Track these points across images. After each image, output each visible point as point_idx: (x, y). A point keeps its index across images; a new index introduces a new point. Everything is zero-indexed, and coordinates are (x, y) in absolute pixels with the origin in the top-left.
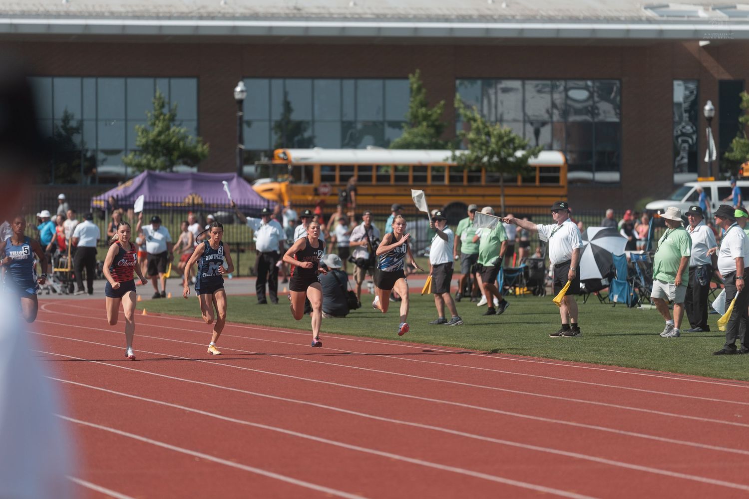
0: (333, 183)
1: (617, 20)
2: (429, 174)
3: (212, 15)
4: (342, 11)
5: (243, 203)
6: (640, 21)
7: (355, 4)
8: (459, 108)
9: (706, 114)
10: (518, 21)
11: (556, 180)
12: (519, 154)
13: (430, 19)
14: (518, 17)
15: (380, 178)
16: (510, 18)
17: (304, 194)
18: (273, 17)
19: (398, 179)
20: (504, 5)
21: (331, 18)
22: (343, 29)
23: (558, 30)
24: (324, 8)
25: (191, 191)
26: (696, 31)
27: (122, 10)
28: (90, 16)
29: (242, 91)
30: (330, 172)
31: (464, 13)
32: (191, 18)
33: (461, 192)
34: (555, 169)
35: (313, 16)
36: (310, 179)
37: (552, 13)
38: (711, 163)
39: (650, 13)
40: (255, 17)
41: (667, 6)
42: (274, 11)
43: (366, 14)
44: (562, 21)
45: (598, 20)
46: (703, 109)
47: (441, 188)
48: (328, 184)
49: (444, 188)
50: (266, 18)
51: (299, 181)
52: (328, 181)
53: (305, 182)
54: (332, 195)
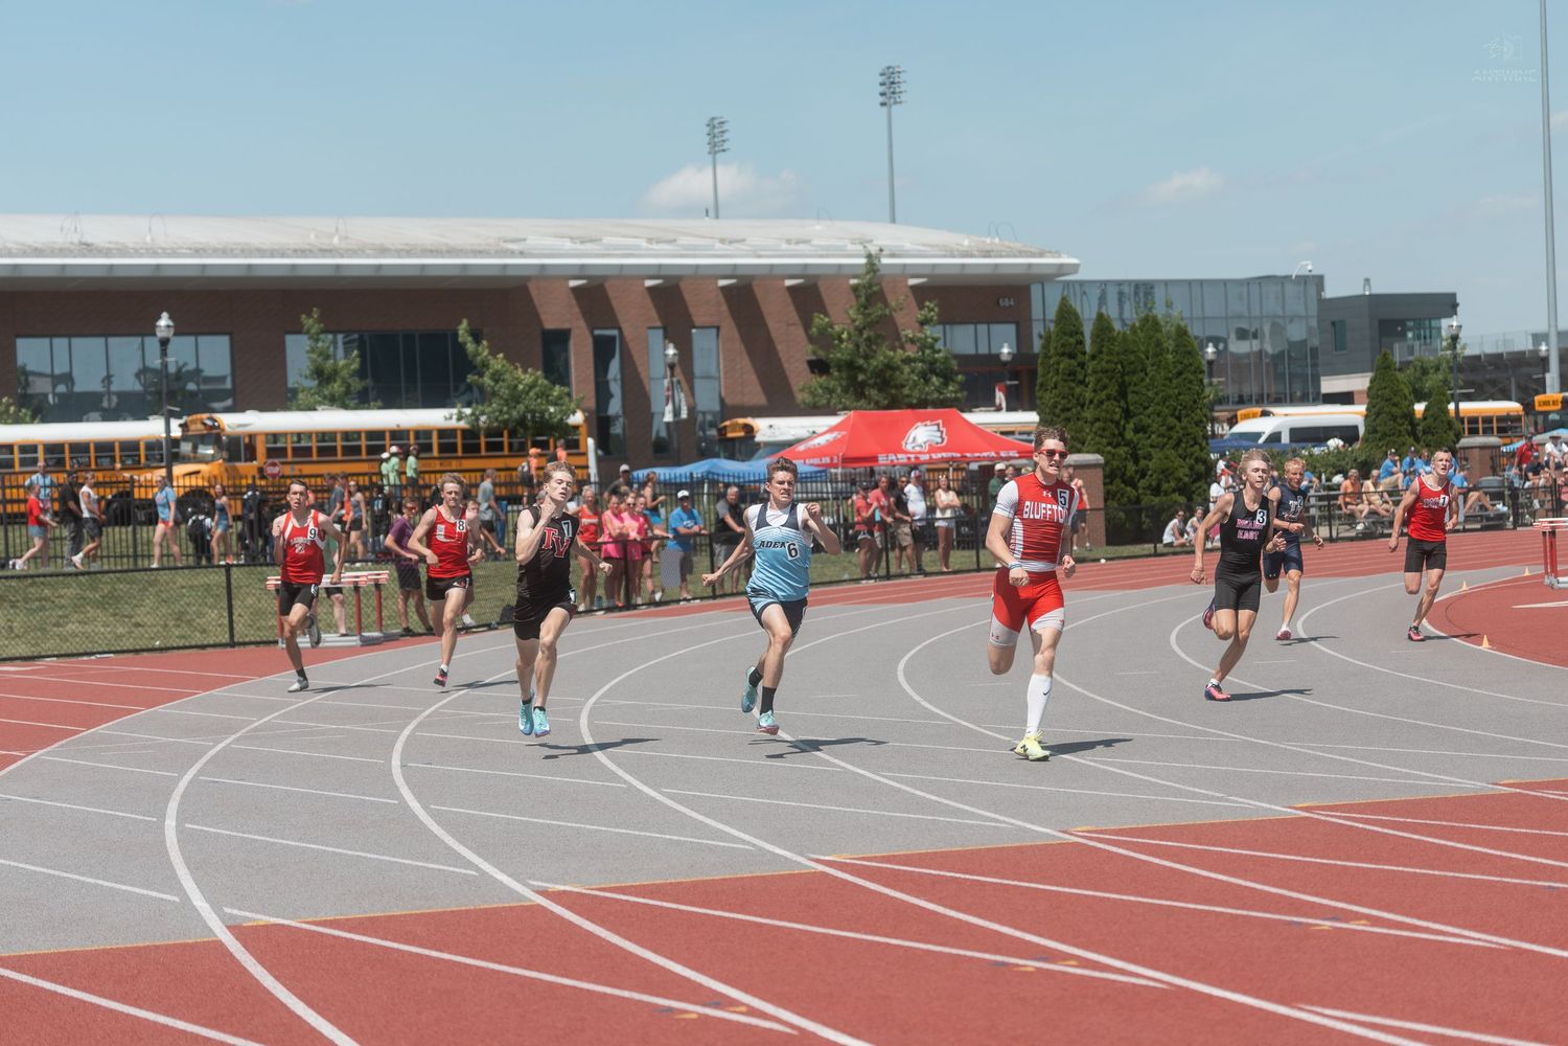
0: (284, 460)
1: (485, 253)
7: (153, 239)
8: (465, 344)
10: (371, 257)
13: (261, 252)
21: (137, 253)
23: (423, 266)
24: (117, 242)
33: (455, 464)
35: (114, 252)
36: (251, 454)
40: (38, 253)
44: (421, 255)
47: (427, 461)
48: (276, 461)
49: (432, 461)
50: (53, 253)
51: (239, 460)
52: (278, 457)
53: (246, 461)
54: (283, 477)
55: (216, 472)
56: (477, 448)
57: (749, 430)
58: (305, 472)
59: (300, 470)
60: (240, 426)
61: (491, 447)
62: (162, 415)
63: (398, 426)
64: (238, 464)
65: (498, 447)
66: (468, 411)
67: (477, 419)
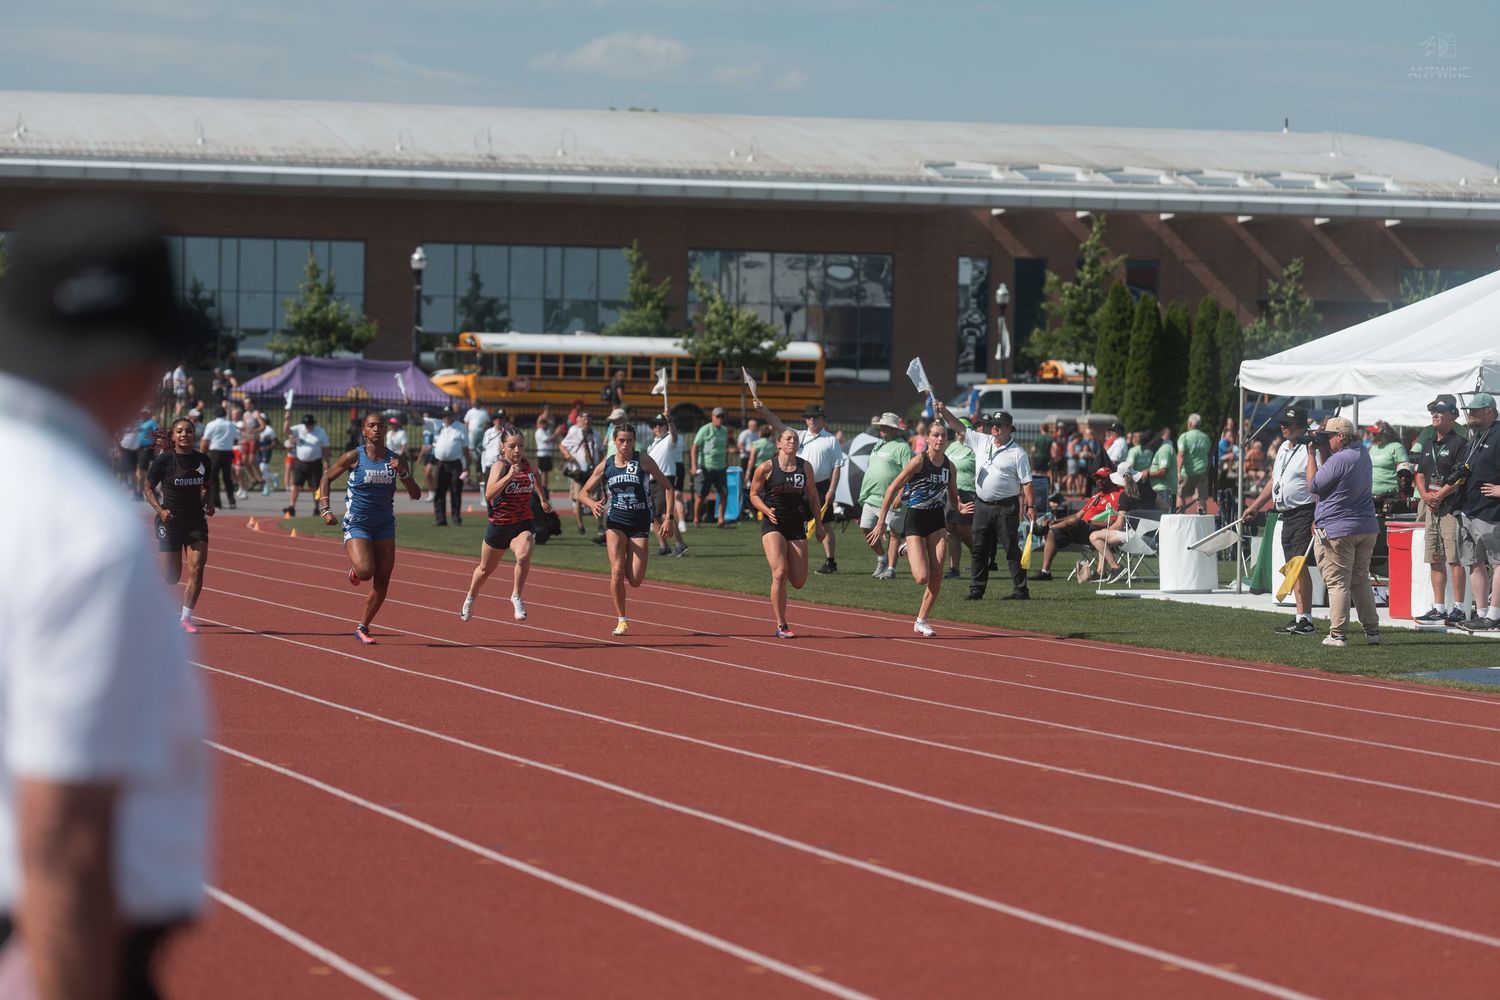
0: (532, 376)
1: (890, 181)
2: (653, 368)
3: (385, 163)
4: (548, 162)
5: (419, 399)
6: (918, 182)
7: (564, 153)
8: (694, 286)
9: (999, 300)
10: (766, 179)
11: (811, 378)
12: (766, 345)
13: (657, 174)
14: (767, 174)
15: (591, 372)
16: (757, 174)
17: (496, 389)
18: (462, 167)
20: (750, 159)
21: (534, 170)
22: (549, 184)
23: (817, 192)
24: (525, 157)
25: (355, 383)
26: (988, 197)
27: (272, 154)
28: (232, 161)
29: (421, 260)
30: (529, 362)
31: (699, 167)
32: (359, 166)
33: (691, 390)
34: (810, 364)
35: (512, 167)
36: (503, 370)
37: (809, 170)
38: (1003, 360)
39: (931, 173)
40: (439, 166)
41: (953, 164)
42: (463, 159)
43: (577, 165)
44: (822, 180)
45: (866, 180)
46: (995, 294)
48: (525, 377)
50: (452, 168)
51: (491, 374)
52: (527, 374)
53: (497, 376)
54: (530, 391)
55: (470, 384)
56: (714, 376)
57: (1055, 370)
58: (547, 388)
59: (545, 386)
63: (640, 352)
64: (488, 378)
66: (691, 341)
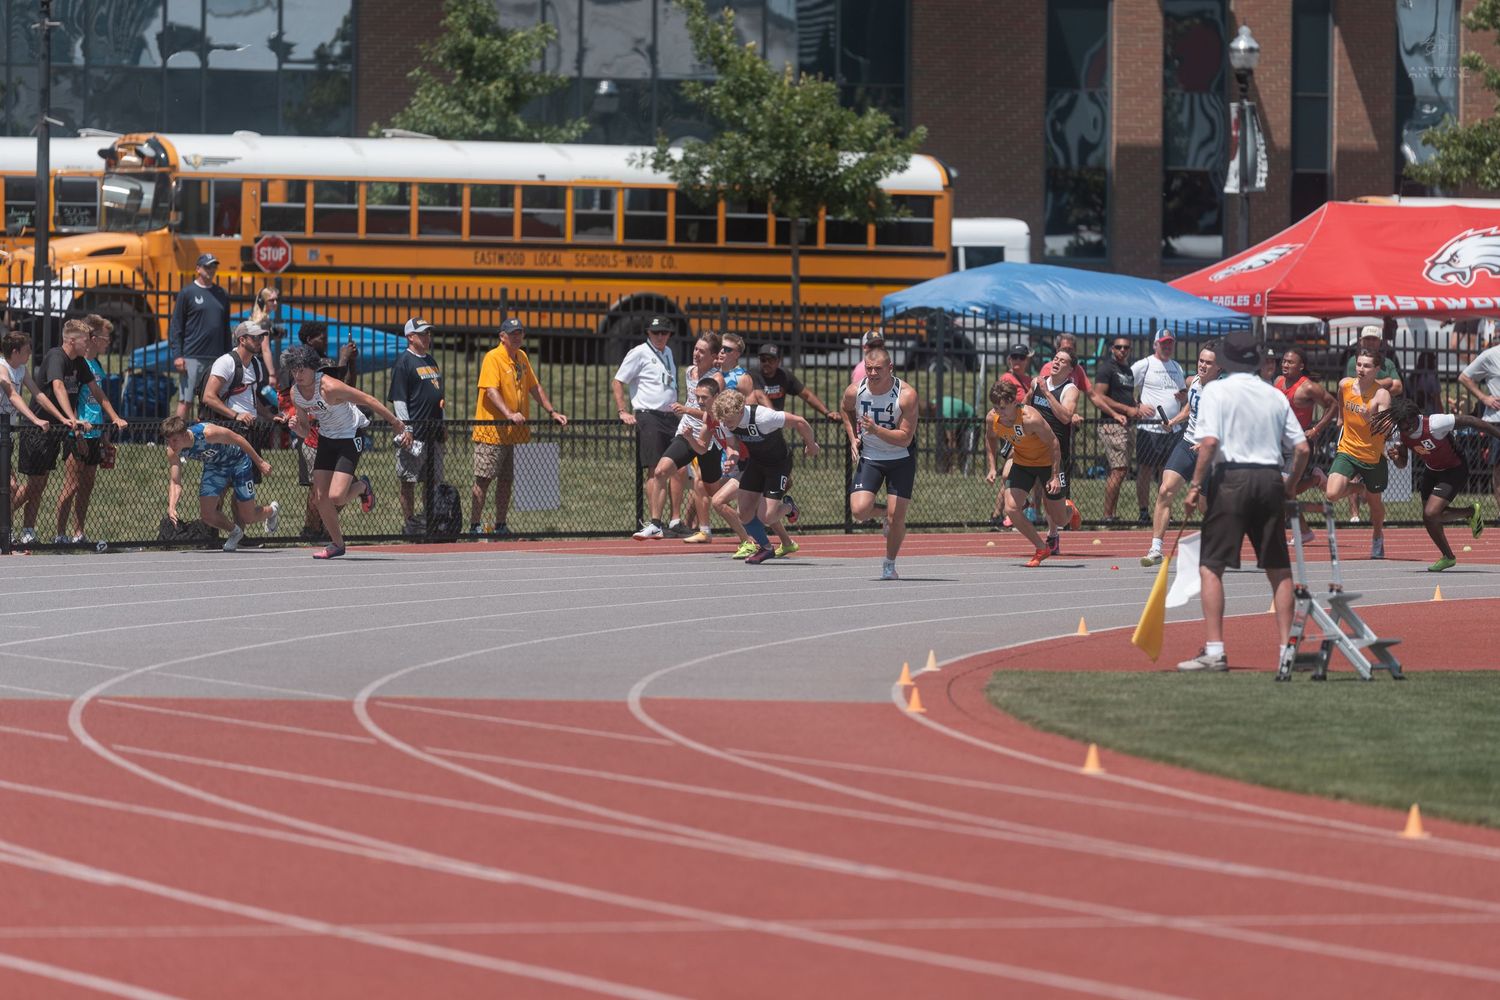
0: (297, 234)
2: (570, 212)
9: (1238, 61)
11: (925, 235)
12: (849, 159)
19: (480, 224)
30: (288, 199)
33: (658, 263)
36: (228, 223)
47: (601, 253)
48: (280, 235)
49: (610, 254)
51: (202, 229)
52: (283, 229)
53: (217, 233)
54: (293, 269)
55: (154, 253)
56: (708, 232)
58: (338, 263)
59: (330, 257)
60: (208, 161)
61: (736, 230)
62: (34, 135)
63: (542, 177)
64: (198, 238)
65: (756, 231)
66: (677, 153)
67: (696, 173)
